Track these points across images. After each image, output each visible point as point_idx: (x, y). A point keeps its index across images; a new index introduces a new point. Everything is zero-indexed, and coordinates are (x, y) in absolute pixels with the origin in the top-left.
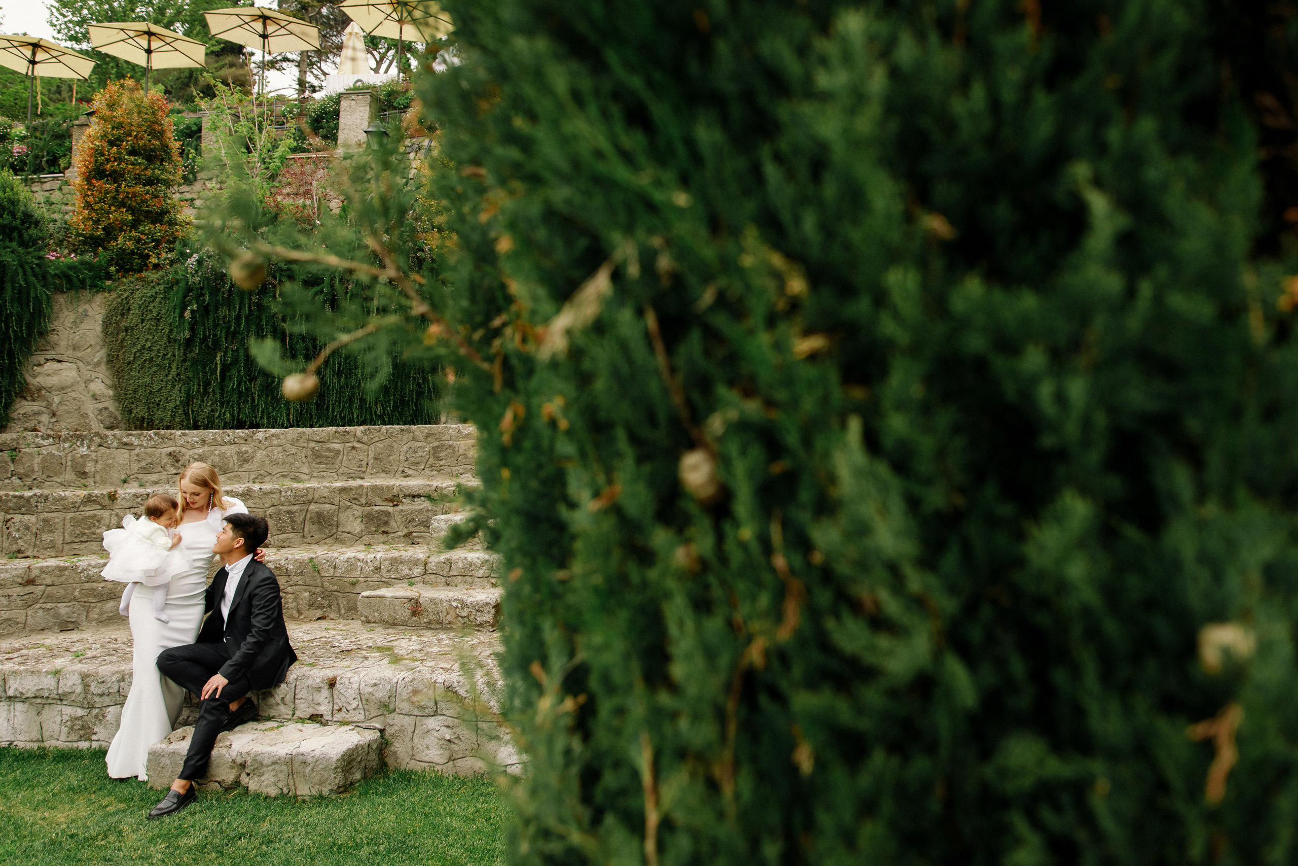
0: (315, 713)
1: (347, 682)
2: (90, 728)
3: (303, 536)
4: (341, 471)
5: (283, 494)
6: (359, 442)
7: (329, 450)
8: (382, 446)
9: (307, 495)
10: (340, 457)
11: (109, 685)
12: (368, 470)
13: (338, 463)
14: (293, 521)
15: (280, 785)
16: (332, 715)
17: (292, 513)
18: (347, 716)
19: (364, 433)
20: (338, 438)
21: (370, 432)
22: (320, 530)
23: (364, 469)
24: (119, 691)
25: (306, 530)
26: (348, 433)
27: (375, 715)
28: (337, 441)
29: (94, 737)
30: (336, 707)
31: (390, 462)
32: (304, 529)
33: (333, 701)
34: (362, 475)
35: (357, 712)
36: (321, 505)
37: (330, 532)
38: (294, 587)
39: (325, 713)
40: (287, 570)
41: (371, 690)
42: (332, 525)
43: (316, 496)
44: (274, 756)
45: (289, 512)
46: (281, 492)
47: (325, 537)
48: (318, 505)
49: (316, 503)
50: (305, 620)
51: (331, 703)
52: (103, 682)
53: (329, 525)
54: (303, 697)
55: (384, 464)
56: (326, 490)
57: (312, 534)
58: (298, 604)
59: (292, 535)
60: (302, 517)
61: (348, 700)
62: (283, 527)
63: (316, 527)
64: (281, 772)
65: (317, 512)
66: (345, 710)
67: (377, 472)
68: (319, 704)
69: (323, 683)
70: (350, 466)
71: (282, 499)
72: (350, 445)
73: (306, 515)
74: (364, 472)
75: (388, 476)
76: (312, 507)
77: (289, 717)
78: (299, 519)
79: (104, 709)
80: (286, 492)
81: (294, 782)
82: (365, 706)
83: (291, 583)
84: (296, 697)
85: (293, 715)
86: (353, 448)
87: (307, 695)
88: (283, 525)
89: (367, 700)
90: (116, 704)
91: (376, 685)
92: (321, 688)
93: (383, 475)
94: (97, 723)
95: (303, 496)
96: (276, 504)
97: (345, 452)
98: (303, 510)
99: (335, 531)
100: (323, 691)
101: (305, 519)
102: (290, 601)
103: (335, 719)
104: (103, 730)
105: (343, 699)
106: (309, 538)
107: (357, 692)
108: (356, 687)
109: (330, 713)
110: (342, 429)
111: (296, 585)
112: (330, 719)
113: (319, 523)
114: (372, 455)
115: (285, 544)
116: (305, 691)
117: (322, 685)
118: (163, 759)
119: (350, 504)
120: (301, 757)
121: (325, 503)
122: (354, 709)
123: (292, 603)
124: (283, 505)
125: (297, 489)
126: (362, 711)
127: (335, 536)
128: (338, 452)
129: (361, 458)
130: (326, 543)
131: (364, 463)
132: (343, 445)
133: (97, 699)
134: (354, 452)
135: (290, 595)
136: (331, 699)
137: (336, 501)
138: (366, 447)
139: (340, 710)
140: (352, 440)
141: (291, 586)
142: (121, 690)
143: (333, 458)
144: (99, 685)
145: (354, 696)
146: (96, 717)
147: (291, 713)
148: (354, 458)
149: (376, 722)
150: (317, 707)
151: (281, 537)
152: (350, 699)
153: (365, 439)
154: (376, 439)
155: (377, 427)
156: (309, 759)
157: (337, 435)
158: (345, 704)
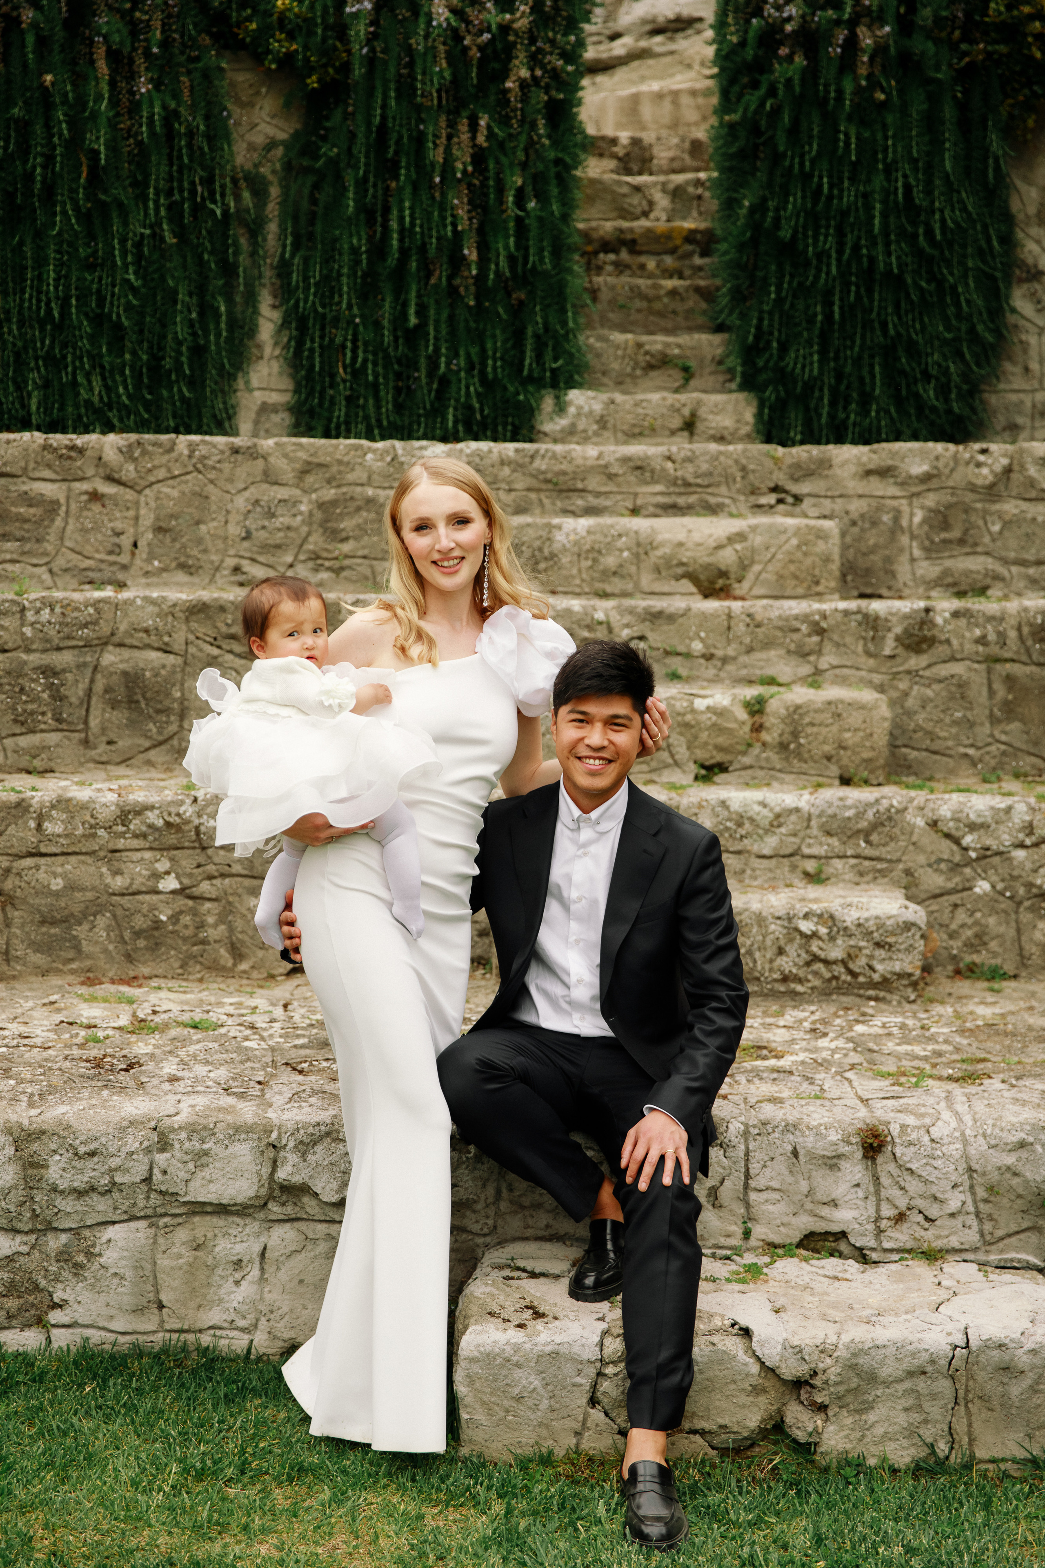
0: (820, 1227)
1: (926, 1139)
2: (37, 1288)
3: (86, 743)
4: (60, 562)
5: (30, 616)
6: (110, 479)
7: (28, 499)
8: (175, 493)
9: (95, 623)
10: (59, 522)
11: (114, 1162)
12: (138, 562)
13: (52, 538)
14: (58, 697)
15: (928, 1434)
16: (880, 1232)
17: (55, 674)
18: (929, 1235)
19: (127, 453)
20: (49, 466)
21: (144, 453)
22: (132, 724)
23: (124, 559)
24: (148, 1180)
25: (94, 722)
26: (81, 451)
27: (1014, 1228)
28: (47, 474)
29: (55, 1316)
30: (887, 1211)
31: (200, 541)
32: (86, 722)
33: (877, 1193)
34: (121, 576)
35: (958, 1222)
36: (136, 653)
37: (160, 733)
38: (217, 882)
39: (852, 1228)
40: (198, 833)
41: (1010, 1160)
42: (167, 711)
43: (123, 627)
44: (913, 1355)
45: (48, 671)
46: (23, 609)
47: (147, 744)
48: (126, 653)
49: (121, 645)
50: (255, 974)
51: (872, 1199)
52: (92, 1154)
53: (159, 712)
54: (774, 1184)
55: (184, 547)
56: (151, 609)
57: (112, 736)
58: (231, 930)
59: (53, 738)
60: (82, 686)
61: (934, 1189)
62: (32, 713)
63: (119, 716)
64: (933, 1396)
65: (125, 674)
66: (920, 1218)
67: (165, 570)
68: (834, 1203)
69: (849, 1143)
70: (88, 550)
71: (28, 631)
72: (85, 486)
73: (92, 681)
74: (124, 567)
75: (196, 579)
76: (110, 658)
77: (735, 1242)
78: (75, 692)
79: (86, 1233)
80: (38, 612)
81: (970, 1425)
82: (981, 1206)
83: (211, 868)
84: (752, 1183)
85: (747, 1234)
86: (95, 496)
87: (790, 1179)
88: (30, 707)
89: (991, 1189)
90: (133, 1218)
91: (1022, 1145)
92: (839, 1157)
93: (181, 577)
94: (65, 1274)
95: (85, 625)
96: (10, 645)
97: (73, 506)
98: (85, 665)
99: (173, 728)
100: (844, 1164)
101: (89, 693)
102: (211, 920)
103: (887, 1245)
104: (86, 1296)
105: (913, 1186)
106: (103, 748)
107: (962, 1166)
108: (957, 1155)
109: (871, 1227)
110: (58, 439)
111: (223, 875)
112: (872, 1243)
113: (132, 702)
114: (147, 519)
115: (37, 763)
116: (781, 1166)
117: (845, 1149)
118: (518, 1373)
119: (216, 652)
120: (996, 1353)
121: (148, 646)
122: (952, 1215)
123: (215, 926)
124: (28, 650)
125: (67, 605)
126: (972, 1220)
127: (175, 742)
128: (52, 507)
129: (119, 525)
130: (150, 763)
131: (126, 541)
132: (65, 486)
133: (66, 1204)
134: (96, 507)
135: (208, 905)
136: (872, 1189)
137: (179, 638)
138: (129, 495)
139: (900, 1218)
140: (90, 472)
141: (211, 878)
142: (157, 1176)
143: (39, 523)
144: (79, 1164)
145: (954, 1178)
146: (64, 1256)
147: (738, 1230)
148: (96, 528)
149: (1017, 1249)
150: (825, 1211)
151: (24, 741)
152: (941, 1188)
153: (129, 471)
154: (162, 474)
155: (164, 438)
156: (1023, 1360)
157: (49, 456)
158: (919, 1203)
